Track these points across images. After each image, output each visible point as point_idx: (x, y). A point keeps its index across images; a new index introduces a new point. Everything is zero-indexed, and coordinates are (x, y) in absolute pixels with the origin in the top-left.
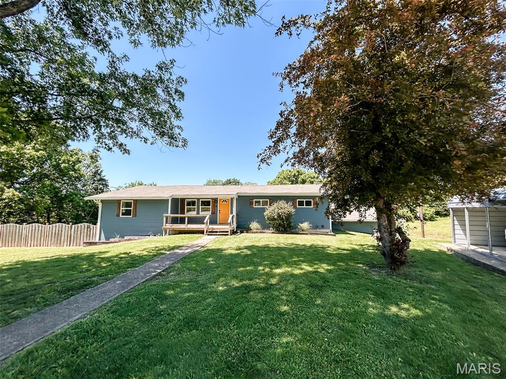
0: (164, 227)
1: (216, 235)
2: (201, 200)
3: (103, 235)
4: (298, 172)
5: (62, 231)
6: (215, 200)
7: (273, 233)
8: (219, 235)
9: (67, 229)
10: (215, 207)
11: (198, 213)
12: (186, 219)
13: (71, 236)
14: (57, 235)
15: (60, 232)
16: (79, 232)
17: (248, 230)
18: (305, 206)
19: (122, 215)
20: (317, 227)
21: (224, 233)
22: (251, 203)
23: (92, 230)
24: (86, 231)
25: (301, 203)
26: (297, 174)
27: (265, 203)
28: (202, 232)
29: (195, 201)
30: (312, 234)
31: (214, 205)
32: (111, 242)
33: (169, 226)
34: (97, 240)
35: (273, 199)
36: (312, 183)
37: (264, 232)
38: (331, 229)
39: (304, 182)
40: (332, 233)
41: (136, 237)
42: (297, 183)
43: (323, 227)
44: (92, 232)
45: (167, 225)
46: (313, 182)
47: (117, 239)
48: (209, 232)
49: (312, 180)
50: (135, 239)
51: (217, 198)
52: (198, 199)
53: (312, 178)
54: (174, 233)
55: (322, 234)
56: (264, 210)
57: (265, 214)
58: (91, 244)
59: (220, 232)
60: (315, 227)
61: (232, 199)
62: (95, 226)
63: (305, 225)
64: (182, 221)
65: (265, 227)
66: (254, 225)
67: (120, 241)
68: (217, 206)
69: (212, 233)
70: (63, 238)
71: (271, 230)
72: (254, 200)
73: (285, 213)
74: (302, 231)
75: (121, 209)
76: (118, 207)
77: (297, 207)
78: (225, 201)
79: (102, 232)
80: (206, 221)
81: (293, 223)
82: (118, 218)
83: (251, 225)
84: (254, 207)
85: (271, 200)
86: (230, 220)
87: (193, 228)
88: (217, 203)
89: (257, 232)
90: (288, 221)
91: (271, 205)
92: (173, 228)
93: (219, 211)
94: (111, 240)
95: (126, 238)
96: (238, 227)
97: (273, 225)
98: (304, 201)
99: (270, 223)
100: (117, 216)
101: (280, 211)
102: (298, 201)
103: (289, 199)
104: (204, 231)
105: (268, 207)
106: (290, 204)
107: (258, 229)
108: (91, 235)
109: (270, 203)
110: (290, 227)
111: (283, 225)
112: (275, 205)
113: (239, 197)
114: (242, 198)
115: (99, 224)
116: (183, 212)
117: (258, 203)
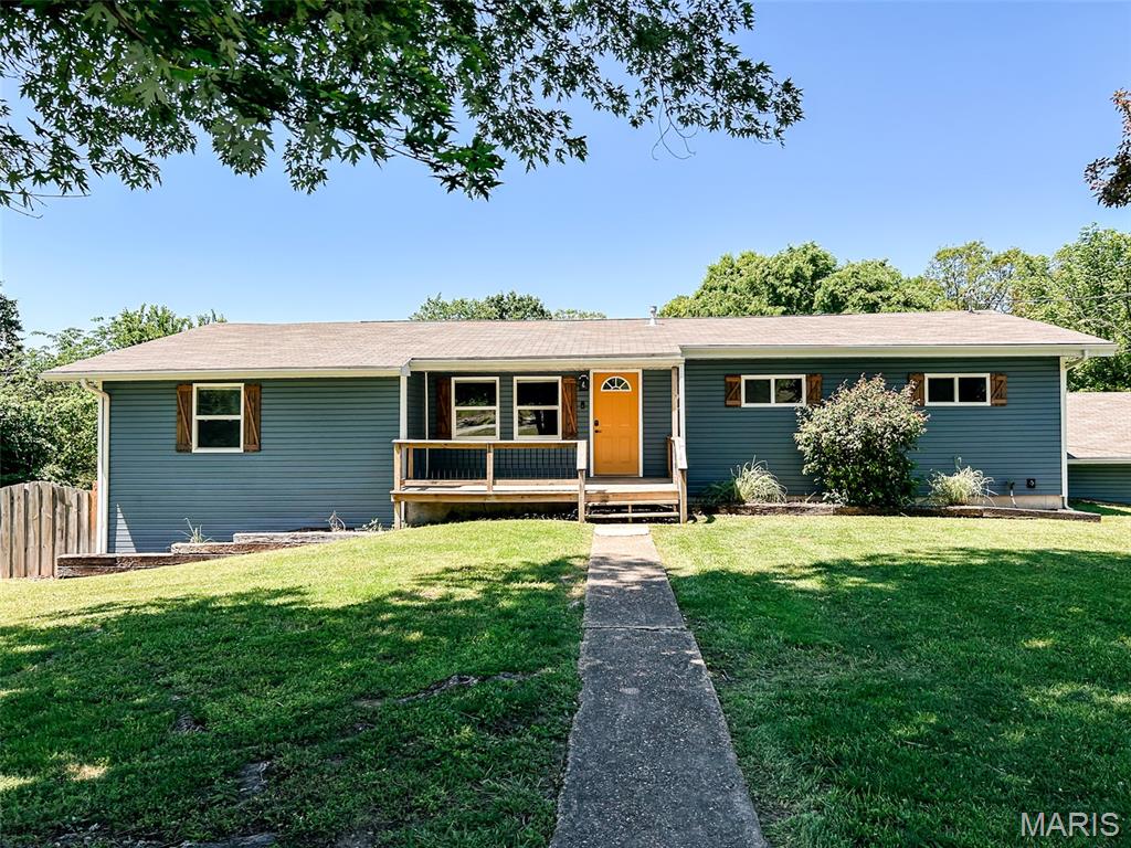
0: (397, 490)
1: (625, 521)
2: (515, 378)
3: (122, 525)
4: (813, 261)
6: (578, 381)
7: (839, 512)
8: (637, 521)
10: (578, 405)
11: (507, 433)
12: (490, 457)
16: (18, 518)
17: (733, 504)
18: (957, 403)
19: (200, 445)
20: (1008, 489)
21: (654, 514)
22: (731, 391)
23: (73, 510)
24: (46, 514)
25: (942, 390)
26: (808, 271)
27: (790, 391)
28: (564, 510)
29: (493, 385)
30: (998, 514)
31: (574, 400)
32: (177, 559)
33: (415, 487)
34: (100, 549)
36: (872, 308)
37: (803, 510)
38: (1066, 492)
39: (835, 306)
40: (1073, 511)
41: (284, 537)
42: (808, 310)
43: (1031, 486)
44: (73, 516)
45: (408, 483)
46: (876, 304)
47: (196, 544)
48: (593, 508)
49: (873, 297)
50: (278, 546)
51: (587, 372)
52: (506, 376)
53: (871, 290)
54: (426, 515)
55: (1042, 515)
56: (792, 422)
57: (798, 437)
58: (90, 565)
59: (636, 508)
60: (1004, 487)
61: (657, 381)
62: (85, 493)
63: (964, 482)
64: (465, 464)
65: (798, 485)
66: (753, 482)
67: (216, 554)
68: (584, 405)
69: (604, 513)
72: (744, 378)
73: (895, 430)
74: (948, 507)
75: (196, 418)
76: (180, 413)
77: (927, 404)
78: (620, 382)
79: (120, 516)
80: (581, 464)
81: (914, 473)
82: (183, 457)
83: (738, 483)
84: (744, 405)
85: (815, 379)
86: (680, 460)
87: (523, 496)
88: (588, 390)
89: (772, 510)
90: (902, 464)
91: (819, 397)
92: (436, 495)
93: (596, 424)
94: (178, 548)
95: (240, 538)
96: (692, 493)
97: (836, 479)
98: (952, 380)
99: (819, 473)
100: (178, 451)
101: (874, 423)
102: (930, 380)
103: (896, 369)
104: (577, 504)
105: (803, 403)
106: (907, 391)
107: (769, 498)
108: (73, 530)
109: (811, 391)
110: (907, 489)
111: (880, 482)
112: (846, 399)
113: (688, 363)
114: (696, 369)
115: (101, 482)
116: (440, 429)
117: (758, 391)
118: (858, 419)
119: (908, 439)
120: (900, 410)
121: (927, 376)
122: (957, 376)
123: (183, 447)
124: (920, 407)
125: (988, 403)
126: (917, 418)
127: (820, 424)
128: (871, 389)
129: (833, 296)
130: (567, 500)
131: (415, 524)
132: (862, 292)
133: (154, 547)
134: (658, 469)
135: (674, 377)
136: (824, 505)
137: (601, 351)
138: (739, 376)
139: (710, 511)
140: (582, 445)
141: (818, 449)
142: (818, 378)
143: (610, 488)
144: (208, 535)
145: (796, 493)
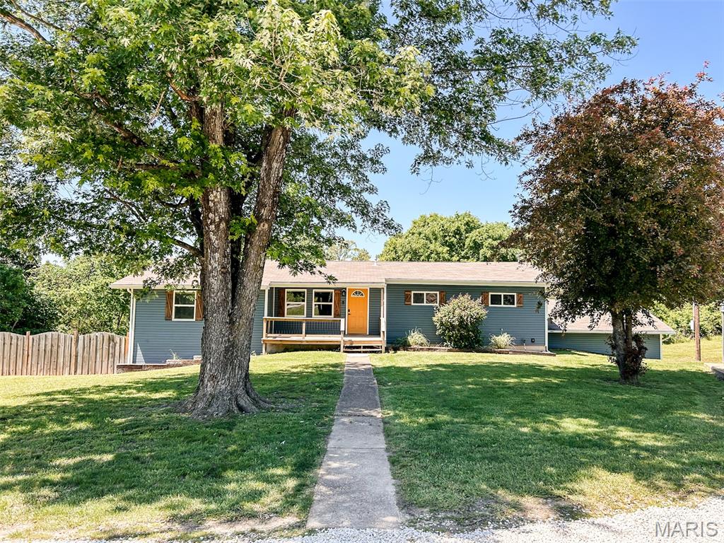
0: (264, 338)
1: (360, 352)
2: (314, 290)
3: (139, 352)
5: (58, 346)
6: (341, 292)
7: (449, 351)
8: (364, 352)
9: (68, 342)
10: (340, 303)
11: (309, 315)
12: (304, 325)
13: (77, 356)
14: (48, 354)
15: (55, 348)
16: (93, 348)
17: (406, 346)
18: (502, 305)
19: (176, 317)
20: (521, 342)
21: (371, 349)
22: (408, 298)
23: (118, 345)
24: (105, 347)
25: (496, 300)
27: (432, 299)
28: (335, 348)
29: (304, 293)
30: (515, 353)
31: (339, 300)
32: (168, 366)
33: (273, 337)
34: (129, 362)
35: (449, 292)
37: (435, 350)
38: (547, 345)
40: (549, 352)
43: (533, 341)
44: (117, 347)
45: (269, 335)
47: (175, 360)
48: (347, 347)
51: (346, 289)
52: (310, 290)
54: (275, 350)
55: (533, 353)
56: (432, 311)
57: (434, 319)
58: (130, 368)
59: (364, 347)
61: (375, 292)
62: (123, 338)
63: (503, 339)
64: (293, 328)
65: (435, 340)
66: (415, 338)
67: (186, 364)
68: (344, 303)
69: (351, 349)
70: (61, 360)
71: (447, 346)
72: (413, 292)
73: (472, 317)
74: (498, 350)
75: (174, 305)
76: (167, 303)
77: (490, 305)
78: (360, 293)
79: (139, 348)
80: (342, 328)
81: (482, 335)
82: (168, 322)
83: (409, 338)
84: (413, 304)
85: (443, 294)
86: (383, 328)
87: (317, 341)
88: (345, 296)
89: (422, 349)
90: (476, 331)
91: (444, 301)
92: (281, 341)
93: (349, 311)
94: (169, 362)
95: (196, 358)
97: (450, 337)
98: (501, 295)
99: (443, 334)
100: (166, 320)
101: (463, 313)
102: (491, 295)
103: (476, 291)
104: (340, 345)
105: (438, 305)
106: (479, 300)
107: (422, 344)
108: (117, 354)
109: (441, 298)
110: (478, 342)
111: (467, 338)
112: (454, 302)
113: (388, 285)
114: (392, 288)
115: (131, 333)
116: (280, 312)
117: (419, 298)
118: (457, 312)
119: (478, 321)
120: (474, 308)
121: (490, 294)
122: (502, 294)
123: (168, 318)
124: (486, 307)
125: (515, 306)
126: (484, 312)
127: (445, 313)
128: (464, 299)
129: (475, 242)
130: (336, 343)
131: (271, 353)
132: (490, 240)
133: (157, 361)
134: (375, 331)
135: (382, 292)
136: (444, 348)
137: (351, 280)
138: (410, 291)
139: (396, 350)
140: (343, 320)
141: (442, 324)
142: (444, 293)
143: (353, 339)
144: (180, 356)
145: (433, 343)
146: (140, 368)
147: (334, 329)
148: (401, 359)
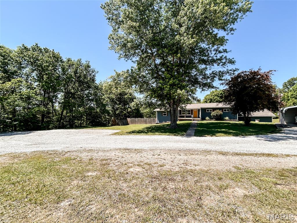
2: (187, 110)
6: (192, 110)
7: (214, 121)
9: (148, 119)
11: (186, 114)
12: (185, 116)
13: (149, 121)
15: (146, 120)
16: (151, 120)
17: (205, 120)
18: (227, 111)
20: (231, 119)
22: (205, 111)
23: (155, 120)
24: (153, 120)
27: (211, 111)
28: (191, 120)
30: (230, 121)
31: (192, 112)
33: (179, 118)
34: (157, 122)
35: (214, 109)
38: (238, 119)
40: (238, 121)
43: (234, 119)
47: (164, 122)
55: (234, 121)
56: (211, 113)
57: (211, 115)
59: (197, 120)
61: (199, 110)
63: (227, 118)
64: (183, 117)
65: (211, 118)
66: (207, 118)
69: (194, 120)
70: (147, 122)
71: (214, 119)
73: (219, 114)
74: (225, 120)
75: (163, 113)
78: (196, 110)
79: (158, 120)
80: (192, 117)
81: (222, 117)
86: (200, 116)
87: (188, 119)
89: (208, 120)
90: (220, 117)
91: (213, 111)
92: (181, 119)
93: (194, 113)
95: (167, 122)
96: (202, 119)
103: (220, 109)
110: (221, 119)
112: (215, 111)
113: (201, 109)
114: (202, 109)
115: (157, 118)
116: (181, 114)
117: (208, 111)
118: (216, 113)
119: (221, 115)
120: (220, 112)
121: (224, 109)
122: (227, 109)
123: (162, 115)
124: (223, 112)
125: (230, 111)
127: (213, 113)
128: (218, 111)
131: (180, 121)
133: (161, 122)
134: (199, 117)
137: (194, 108)
138: (206, 109)
140: (192, 115)
141: (213, 116)
143: (194, 119)
145: (211, 119)
146: (159, 123)
147: (190, 117)
148: (204, 122)
